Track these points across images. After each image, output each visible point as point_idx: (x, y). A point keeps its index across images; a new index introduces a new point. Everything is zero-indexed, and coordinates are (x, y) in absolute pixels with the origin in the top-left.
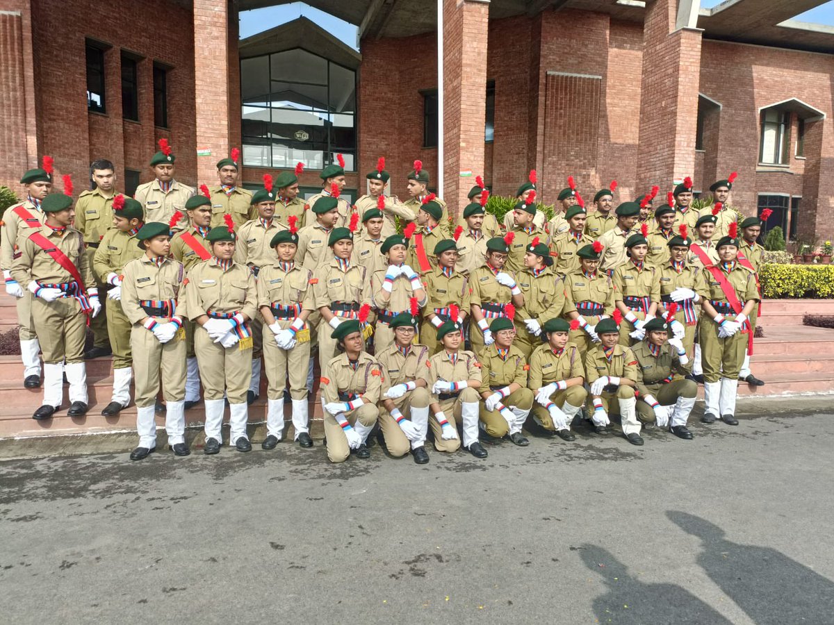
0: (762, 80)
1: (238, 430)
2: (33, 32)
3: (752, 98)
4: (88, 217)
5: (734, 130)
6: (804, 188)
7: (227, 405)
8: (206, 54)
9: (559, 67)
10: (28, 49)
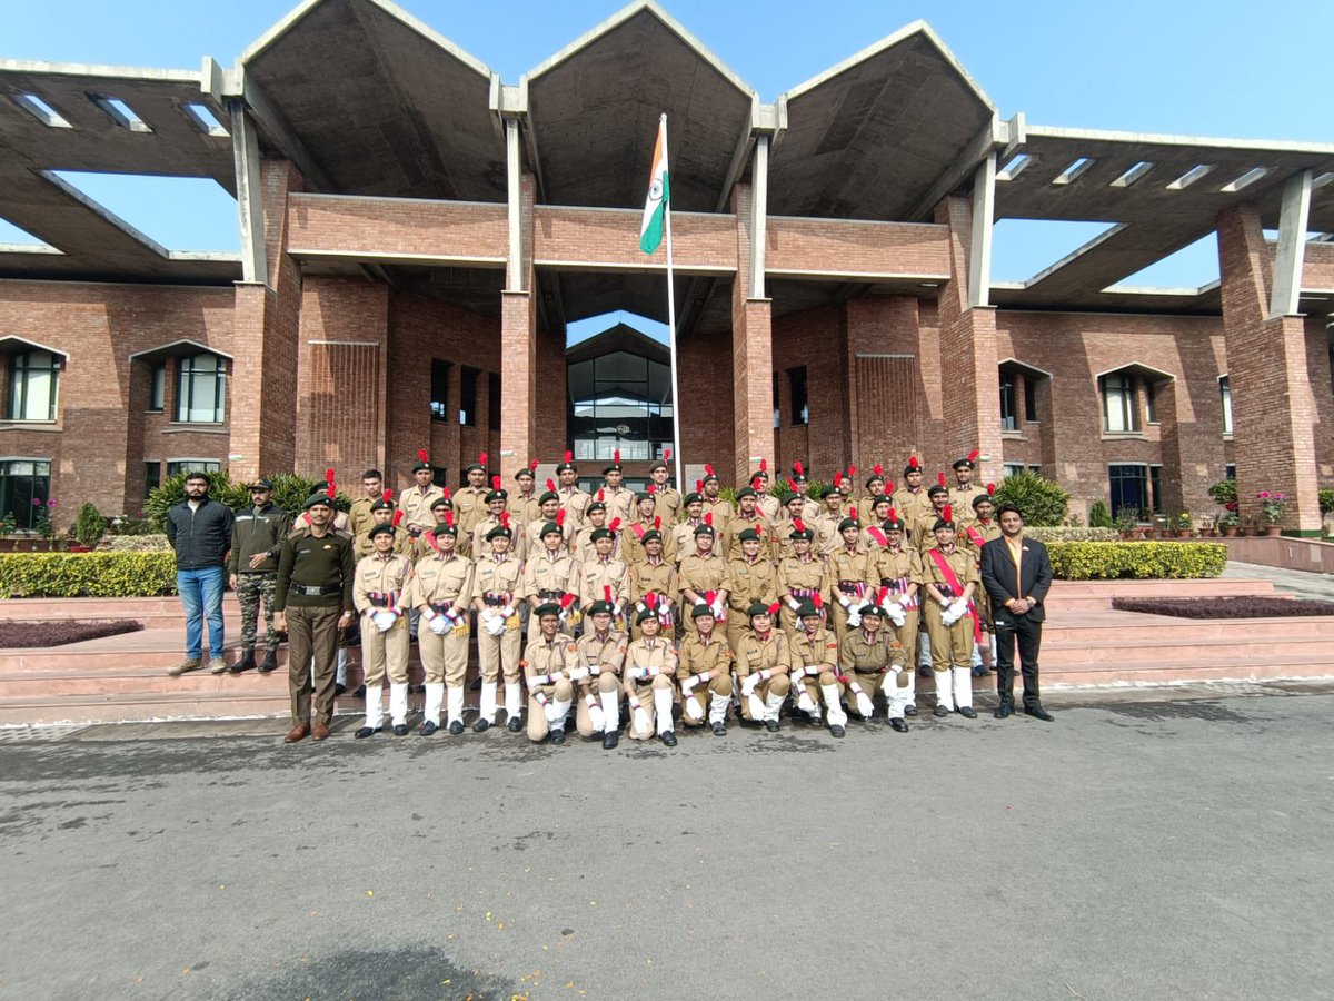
0: (1094, 347)
1: (455, 714)
2: (388, 358)
3: (1087, 365)
4: (359, 519)
5: (1069, 399)
6: (1163, 455)
7: (445, 687)
8: (512, 367)
9: (868, 350)
10: (383, 373)
